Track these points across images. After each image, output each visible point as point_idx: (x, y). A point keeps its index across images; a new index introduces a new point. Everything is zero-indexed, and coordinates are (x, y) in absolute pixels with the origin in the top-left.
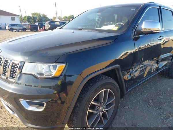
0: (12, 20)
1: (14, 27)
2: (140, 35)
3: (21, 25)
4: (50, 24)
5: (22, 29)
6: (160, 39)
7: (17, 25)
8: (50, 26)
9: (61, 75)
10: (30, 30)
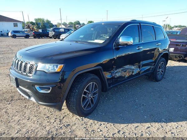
0: (14, 26)
1: (17, 34)
2: (120, 46)
3: (23, 31)
4: (54, 31)
5: (25, 35)
6: (138, 48)
7: (20, 32)
8: (54, 33)
9: (61, 71)
10: (33, 37)
